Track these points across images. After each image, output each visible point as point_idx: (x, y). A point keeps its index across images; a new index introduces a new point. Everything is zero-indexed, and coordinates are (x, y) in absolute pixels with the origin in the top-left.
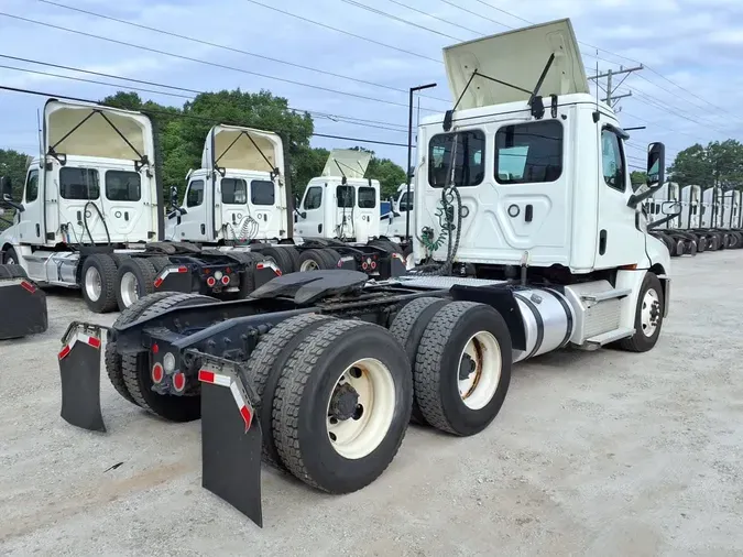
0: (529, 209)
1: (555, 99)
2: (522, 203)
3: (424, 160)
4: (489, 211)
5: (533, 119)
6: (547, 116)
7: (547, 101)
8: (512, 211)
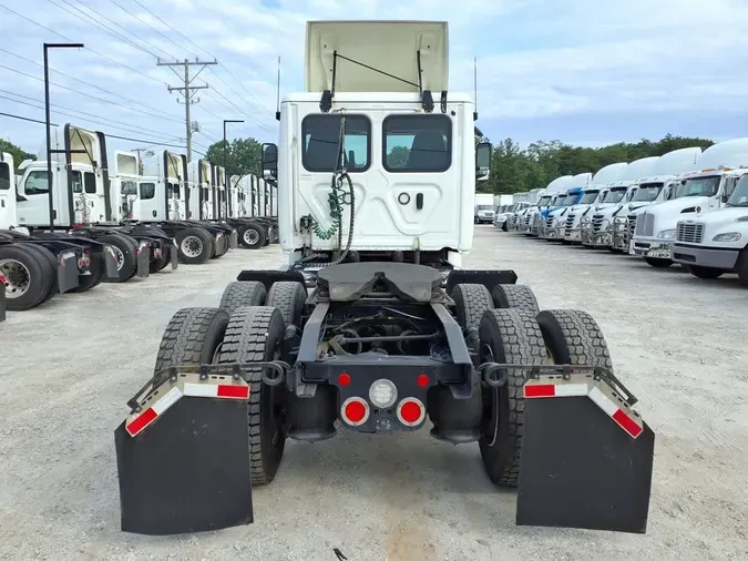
0: (420, 198)
1: (444, 94)
2: (413, 192)
3: (294, 139)
4: (377, 198)
5: (423, 112)
6: (437, 110)
7: (436, 96)
8: (402, 199)
